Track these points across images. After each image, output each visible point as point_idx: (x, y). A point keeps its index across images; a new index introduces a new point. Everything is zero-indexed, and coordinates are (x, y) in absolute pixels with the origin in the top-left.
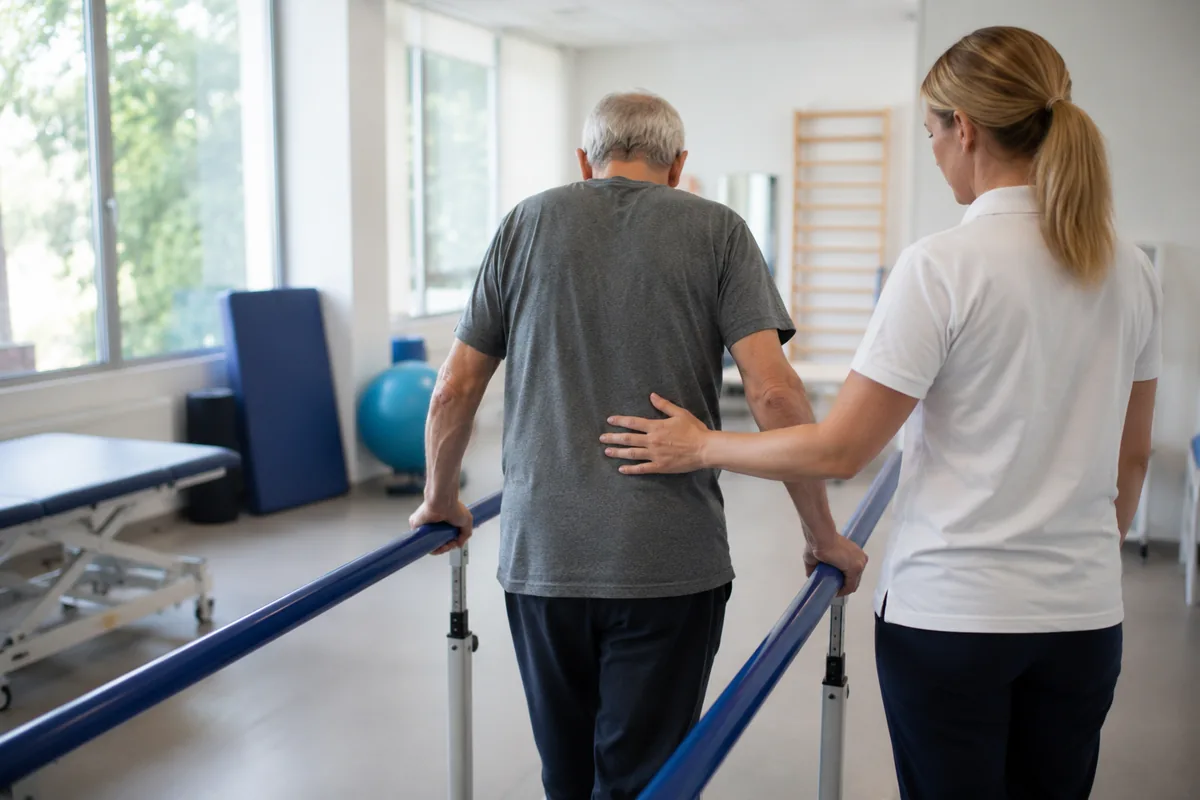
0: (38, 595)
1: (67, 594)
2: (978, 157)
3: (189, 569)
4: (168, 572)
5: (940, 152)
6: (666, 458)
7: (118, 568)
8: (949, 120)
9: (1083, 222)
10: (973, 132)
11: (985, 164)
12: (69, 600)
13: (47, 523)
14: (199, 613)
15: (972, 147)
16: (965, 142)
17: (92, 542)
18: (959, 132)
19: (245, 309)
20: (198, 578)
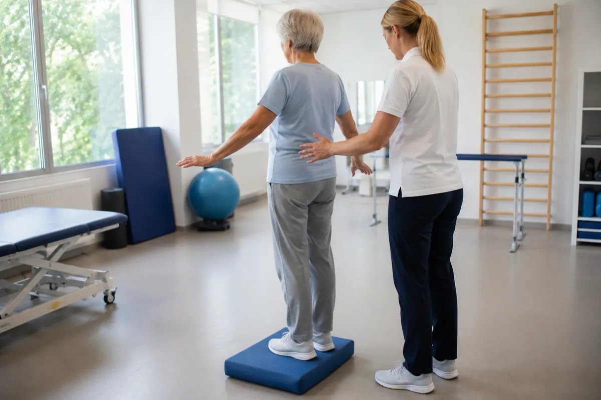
0: (18, 290)
1: (32, 291)
2: (401, 39)
3: (99, 276)
4: (88, 278)
5: (389, 42)
6: (319, 154)
7: (62, 276)
8: (389, 29)
9: (434, 50)
10: (398, 31)
11: (404, 41)
12: (34, 294)
13: (18, 255)
14: (106, 298)
15: (398, 36)
16: (396, 35)
17: (45, 264)
18: (394, 32)
19: (124, 138)
20: (105, 280)
